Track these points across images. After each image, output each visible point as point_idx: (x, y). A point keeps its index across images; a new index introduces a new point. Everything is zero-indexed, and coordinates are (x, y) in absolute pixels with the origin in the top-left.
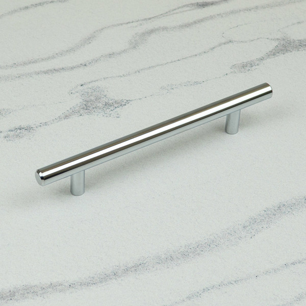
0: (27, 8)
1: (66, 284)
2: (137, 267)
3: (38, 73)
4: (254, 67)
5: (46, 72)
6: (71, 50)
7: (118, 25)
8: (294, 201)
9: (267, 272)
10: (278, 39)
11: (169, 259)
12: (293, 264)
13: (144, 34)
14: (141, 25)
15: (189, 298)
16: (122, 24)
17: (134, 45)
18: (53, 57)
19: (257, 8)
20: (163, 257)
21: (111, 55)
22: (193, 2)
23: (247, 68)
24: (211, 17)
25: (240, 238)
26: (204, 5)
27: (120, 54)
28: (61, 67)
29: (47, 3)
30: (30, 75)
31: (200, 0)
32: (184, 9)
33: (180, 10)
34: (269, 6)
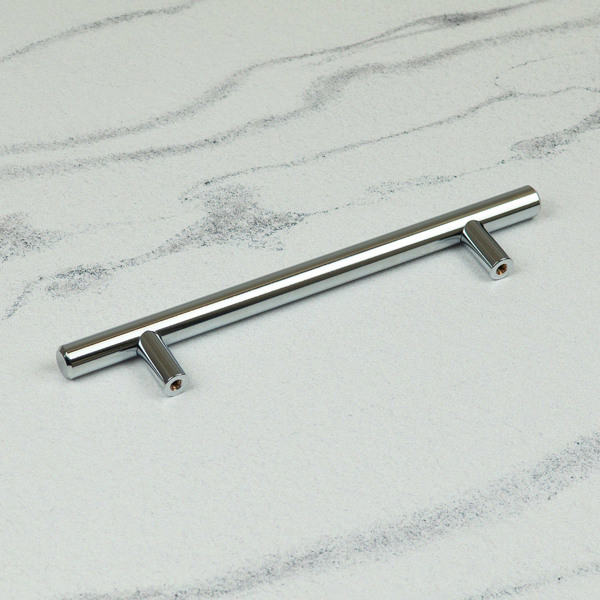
0: (98, 25)
1: (170, 593)
2: (314, 558)
3: (118, 158)
4: (558, 148)
5: (134, 157)
6: (187, 111)
7: (284, 60)
9: (581, 570)
13: (334, 79)
14: (329, 60)
16: (290, 59)
17: (315, 101)
18: (150, 126)
19: (566, 25)
20: (368, 536)
21: (267, 122)
22: (436, 14)
23: (545, 150)
24: (473, 45)
25: (527, 499)
26: (458, 20)
27: (285, 119)
28: (165, 145)
29: (138, 14)
30: (101, 161)
31: (451, 10)
32: (418, 28)
33: (410, 30)
34: (592, 23)
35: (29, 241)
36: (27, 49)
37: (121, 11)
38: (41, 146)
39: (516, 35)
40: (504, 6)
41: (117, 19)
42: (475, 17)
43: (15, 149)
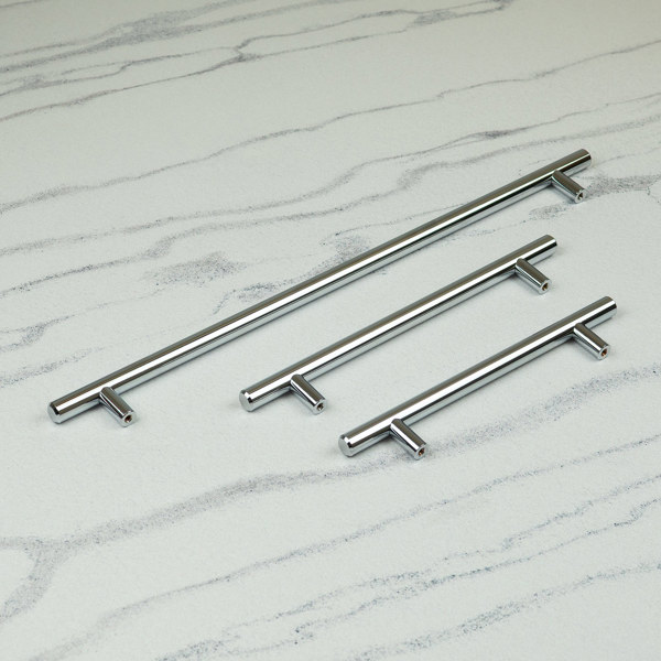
0: (264, 138)
1: (321, 474)
3: (280, 219)
4: (560, 213)
5: (290, 218)
6: (323, 191)
7: (383, 160)
8: (610, 377)
9: (575, 461)
10: (592, 178)
11: (451, 445)
12: (609, 451)
13: (416, 171)
14: (413, 160)
15: (476, 491)
16: (388, 159)
17: (404, 185)
18: (300, 200)
19: (564, 138)
20: (443, 442)
21: (374, 198)
22: (481, 131)
23: (551, 214)
25: (541, 420)
26: (495, 135)
27: (386, 195)
28: (310, 211)
30: (270, 221)
31: (490, 129)
32: (469, 140)
33: (464, 141)
34: (580, 136)
35: (226, 268)
36: (219, 153)
37: (279, 130)
38: (231, 212)
39: (532, 144)
40: (524, 126)
41: (277, 134)
42: (506, 133)
43: (214, 213)
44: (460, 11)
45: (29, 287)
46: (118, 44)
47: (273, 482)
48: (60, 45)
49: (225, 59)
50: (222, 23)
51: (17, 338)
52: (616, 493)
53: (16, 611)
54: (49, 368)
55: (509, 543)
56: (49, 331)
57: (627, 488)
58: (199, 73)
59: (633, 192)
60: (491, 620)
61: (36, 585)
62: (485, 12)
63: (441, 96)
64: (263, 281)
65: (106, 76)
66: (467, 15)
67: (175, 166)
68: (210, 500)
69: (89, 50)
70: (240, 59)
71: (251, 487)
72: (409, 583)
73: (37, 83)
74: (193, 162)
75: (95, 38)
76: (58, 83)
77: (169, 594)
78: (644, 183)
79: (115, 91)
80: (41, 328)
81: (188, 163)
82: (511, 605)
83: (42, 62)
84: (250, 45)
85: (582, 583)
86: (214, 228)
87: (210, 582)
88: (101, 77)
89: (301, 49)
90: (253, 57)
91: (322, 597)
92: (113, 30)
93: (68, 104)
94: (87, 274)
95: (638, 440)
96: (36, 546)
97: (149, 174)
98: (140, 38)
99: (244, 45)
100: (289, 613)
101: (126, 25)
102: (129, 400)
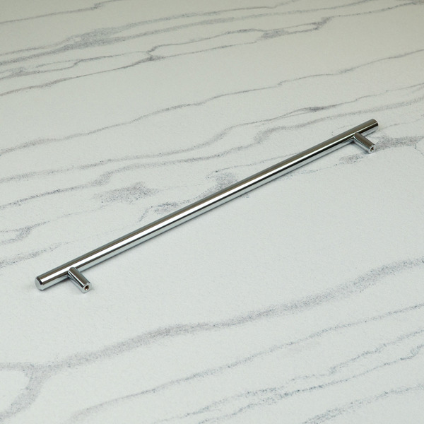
0: (168, 109)
1: (211, 324)
2: (268, 313)
3: (179, 162)
4: (359, 160)
5: (186, 161)
6: (207, 144)
7: (245, 124)
8: (395, 265)
9: (374, 318)
10: (378, 138)
11: (294, 307)
12: (395, 312)
13: (266, 132)
14: (264, 124)
15: (311, 337)
16: (248, 124)
17: (259, 141)
18: (192, 149)
19: (360, 112)
20: (289, 305)
21: (240, 148)
22: (307, 107)
23: (353, 160)
24: (322, 119)
25: (351, 292)
26: (316, 109)
27: (247, 147)
28: (198, 157)
29: (184, 105)
30: (173, 163)
31: (313, 105)
32: (300, 112)
33: (296, 113)
34: (370, 111)
35: (146, 193)
36: (140, 119)
37: (176, 104)
38: (148, 156)
39: (340, 115)
40: (334, 104)
41: (176, 107)
42: (323, 108)
43: (137, 157)
44: (290, 30)
45: (20, 203)
46: (72, 48)
47: (181, 329)
48: (35, 49)
49: (141, 59)
50: (138, 36)
51: (13, 235)
52: (401, 339)
53: (19, 410)
54: (35, 255)
55: (333, 370)
56: (34, 232)
57: (408, 336)
58: (124, 67)
59: (405, 147)
60: (324, 419)
61: (31, 394)
62: (306, 31)
63: (280, 84)
64: (170, 201)
65: (65, 69)
66: (295, 32)
67: (111, 127)
68: (140, 340)
69: (54, 52)
70: (151, 59)
71: (166, 332)
72: (270, 395)
73: (20, 73)
74: (123, 124)
75: (57, 45)
76: (35, 73)
77: (116, 400)
78: (412, 141)
79: (71, 78)
80: (28, 229)
81: (119, 125)
82: (336, 410)
83: (24, 59)
84: (157, 50)
85: (381, 396)
86: (137, 166)
87: (143, 393)
88: (61, 69)
89: (190, 53)
90: (159, 58)
91: (215, 403)
92: (68, 39)
93: (41, 86)
94: (57, 195)
95: (414, 305)
96: (30, 368)
97: (95, 132)
98: (86, 45)
99: (153, 50)
100: (194, 413)
101: (77, 36)
102: (87, 275)
